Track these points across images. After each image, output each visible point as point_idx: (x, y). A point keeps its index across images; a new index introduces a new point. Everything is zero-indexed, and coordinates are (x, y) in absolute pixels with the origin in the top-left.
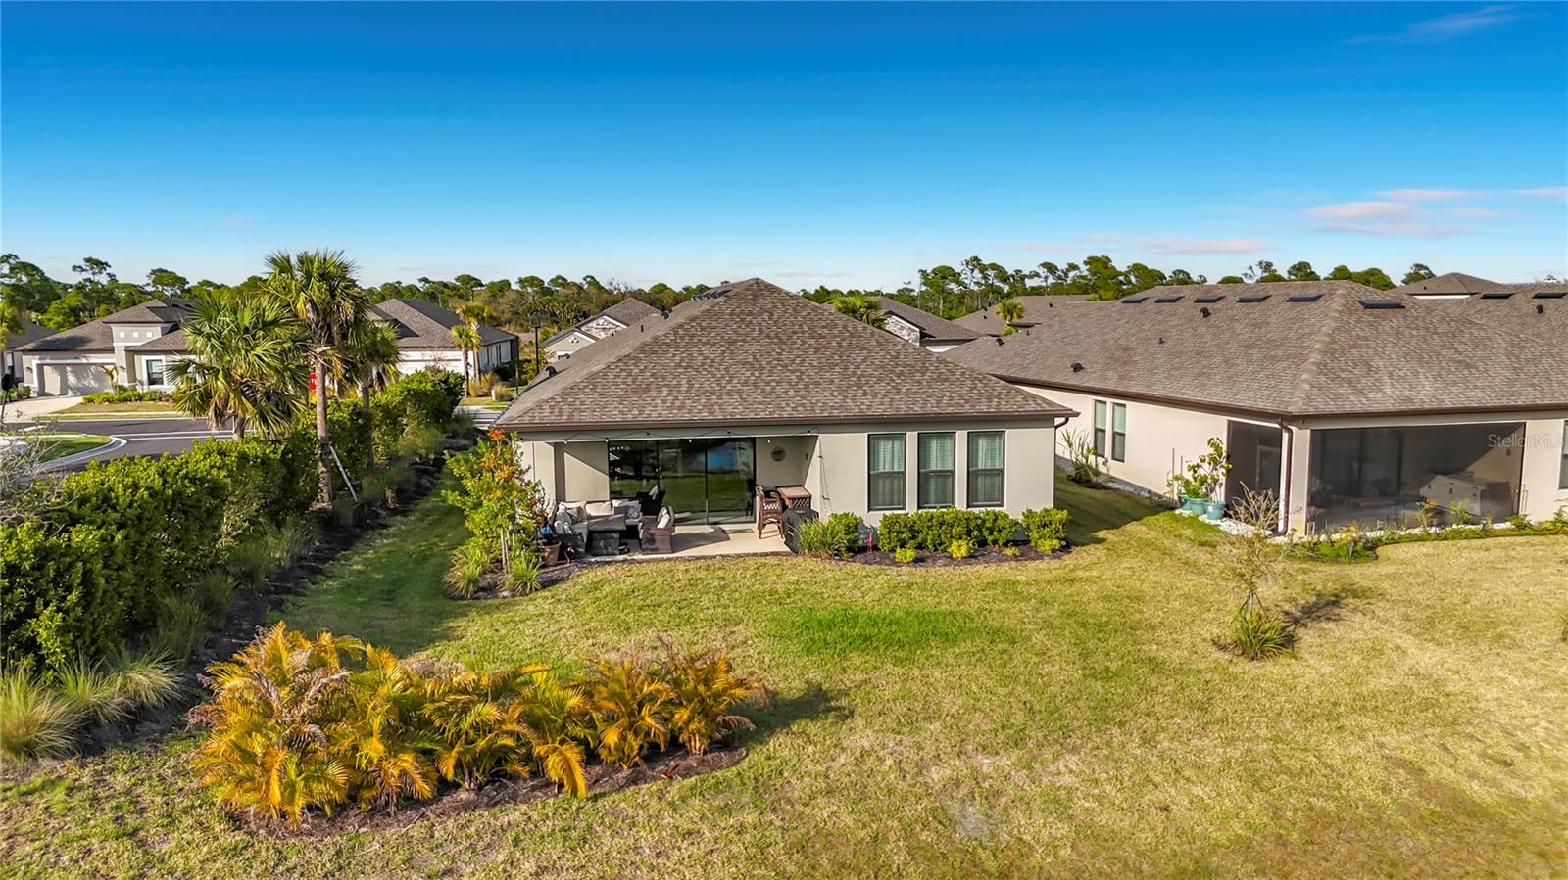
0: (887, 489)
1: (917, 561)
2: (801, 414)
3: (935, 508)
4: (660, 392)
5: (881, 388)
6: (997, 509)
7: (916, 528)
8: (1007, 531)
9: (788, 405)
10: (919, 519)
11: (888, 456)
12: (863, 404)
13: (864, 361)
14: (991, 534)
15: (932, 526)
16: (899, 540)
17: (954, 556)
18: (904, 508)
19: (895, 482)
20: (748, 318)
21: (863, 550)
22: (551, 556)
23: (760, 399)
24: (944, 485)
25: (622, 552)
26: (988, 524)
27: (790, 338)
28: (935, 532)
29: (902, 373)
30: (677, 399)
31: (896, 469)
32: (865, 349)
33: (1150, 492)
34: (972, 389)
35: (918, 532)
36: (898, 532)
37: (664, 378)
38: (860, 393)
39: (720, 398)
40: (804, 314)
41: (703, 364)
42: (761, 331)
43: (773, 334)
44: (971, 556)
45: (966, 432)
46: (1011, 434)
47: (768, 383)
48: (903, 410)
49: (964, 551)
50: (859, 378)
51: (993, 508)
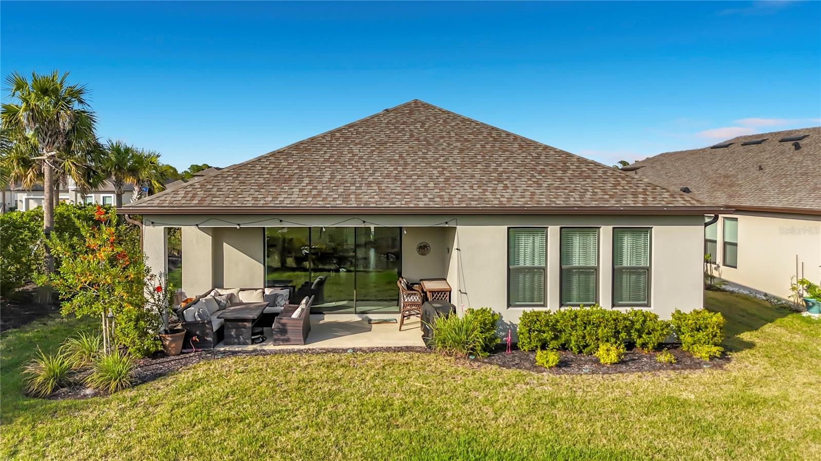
0: (527, 285)
1: (563, 364)
2: (437, 204)
3: (578, 305)
4: (300, 182)
5: (522, 184)
6: (644, 309)
7: (559, 327)
8: (658, 334)
9: (425, 196)
10: (562, 318)
11: (529, 250)
12: (503, 196)
13: (507, 159)
14: (640, 337)
15: (575, 326)
16: (540, 340)
17: (602, 361)
18: (544, 305)
19: (536, 278)
20: (402, 127)
21: (502, 348)
22: (173, 345)
23: (399, 190)
24: (587, 283)
25: (253, 342)
26: (637, 326)
27: (437, 141)
28: (580, 333)
29: (543, 171)
30: (315, 188)
31: (536, 264)
32: (508, 151)
33: (766, 295)
34: (615, 186)
35: (560, 332)
36: (539, 331)
37: (309, 170)
38: (500, 186)
39: (359, 188)
40: (453, 124)
41: (350, 160)
42: (412, 136)
43: (422, 138)
44: (622, 362)
45: (611, 227)
46: (658, 231)
47: (410, 177)
48: (545, 202)
49: (613, 357)
50: (500, 174)
51: (640, 308)
